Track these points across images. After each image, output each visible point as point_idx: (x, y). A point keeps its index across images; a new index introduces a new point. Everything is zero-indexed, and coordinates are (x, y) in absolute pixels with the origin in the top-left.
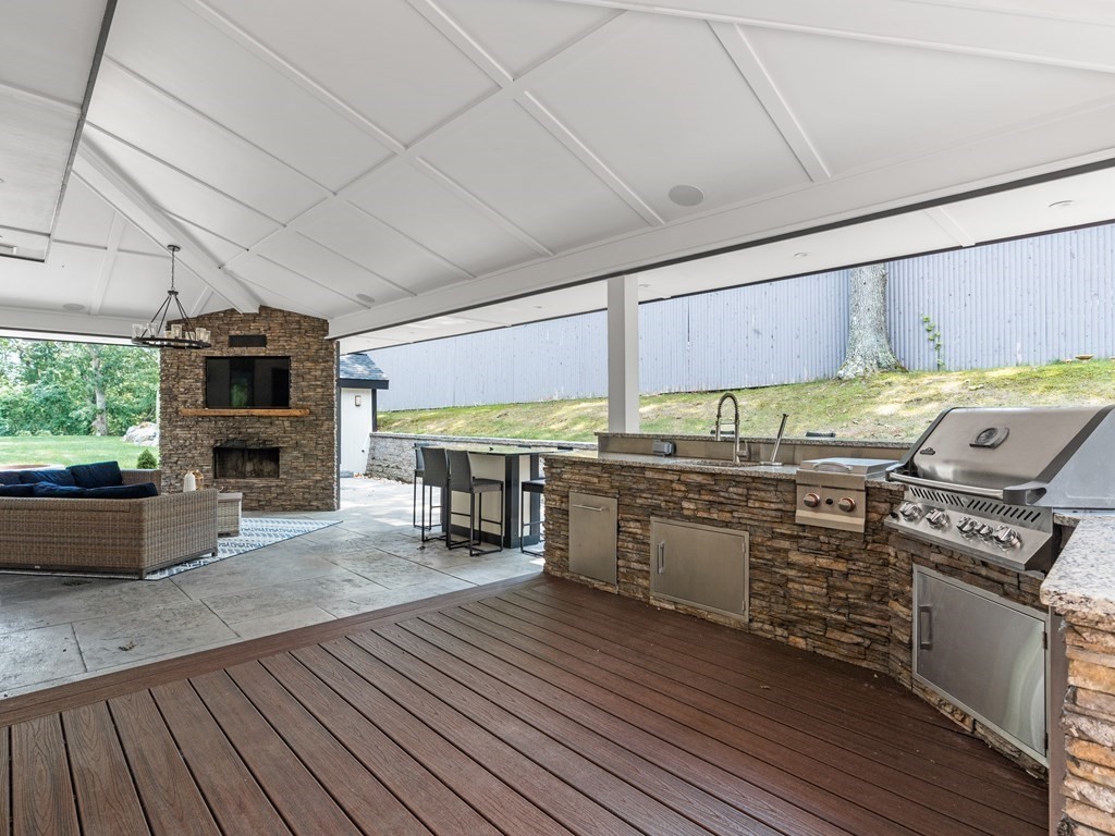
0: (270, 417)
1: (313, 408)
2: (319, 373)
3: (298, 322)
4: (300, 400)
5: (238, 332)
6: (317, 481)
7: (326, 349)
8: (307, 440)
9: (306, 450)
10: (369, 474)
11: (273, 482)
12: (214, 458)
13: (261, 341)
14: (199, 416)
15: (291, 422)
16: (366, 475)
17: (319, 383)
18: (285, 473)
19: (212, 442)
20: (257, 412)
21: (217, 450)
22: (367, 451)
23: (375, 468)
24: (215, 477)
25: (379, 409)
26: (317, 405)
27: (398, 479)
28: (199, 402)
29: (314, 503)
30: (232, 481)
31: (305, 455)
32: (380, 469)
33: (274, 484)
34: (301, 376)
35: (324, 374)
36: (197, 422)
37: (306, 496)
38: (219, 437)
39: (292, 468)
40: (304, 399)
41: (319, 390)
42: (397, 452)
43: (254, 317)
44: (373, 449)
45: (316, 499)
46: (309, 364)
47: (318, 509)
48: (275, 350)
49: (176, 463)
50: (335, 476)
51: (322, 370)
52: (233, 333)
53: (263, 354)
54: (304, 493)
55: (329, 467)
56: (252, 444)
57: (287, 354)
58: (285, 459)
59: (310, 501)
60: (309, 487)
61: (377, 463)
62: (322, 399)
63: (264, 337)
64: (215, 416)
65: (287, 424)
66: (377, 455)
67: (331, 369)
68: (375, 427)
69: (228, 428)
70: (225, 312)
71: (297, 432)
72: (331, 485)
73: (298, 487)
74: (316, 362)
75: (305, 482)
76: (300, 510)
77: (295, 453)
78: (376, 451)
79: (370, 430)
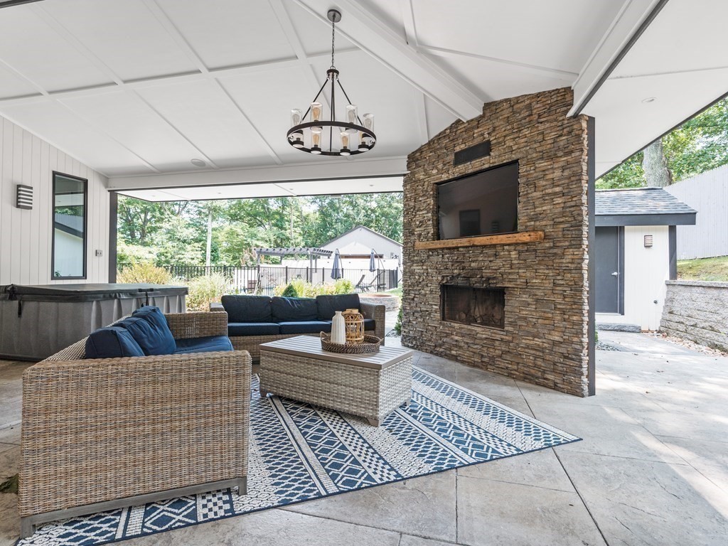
0: (494, 246)
1: (549, 229)
2: (558, 174)
3: (529, 107)
4: (531, 219)
5: (463, 146)
6: (554, 343)
7: (570, 133)
8: (541, 280)
9: (540, 293)
10: (664, 332)
11: (498, 334)
12: (442, 297)
13: (485, 148)
14: (430, 250)
15: (520, 253)
16: (659, 332)
17: (557, 189)
18: (511, 324)
19: (440, 278)
20: (479, 240)
21: (444, 288)
22: (662, 303)
23: (674, 325)
24: (443, 319)
25: (680, 255)
26: (556, 224)
27: (714, 346)
28: (430, 235)
29: (550, 377)
30: (456, 325)
31: (537, 300)
32: (681, 327)
33: (498, 337)
34: (533, 184)
35: (566, 173)
36: (428, 256)
37: (539, 362)
38: (446, 273)
39: (520, 318)
40: (535, 218)
41: (559, 200)
42: (711, 308)
43: (478, 121)
44: (670, 300)
45: (554, 371)
46: (543, 164)
47: (555, 387)
48: (499, 156)
49: (413, 299)
50: (585, 340)
51: (563, 169)
52: (458, 149)
53: (486, 166)
54: (536, 357)
55: (574, 324)
56: (475, 282)
57: (514, 157)
58: (512, 304)
59: (544, 372)
60: (542, 350)
61: (677, 319)
62: (563, 214)
63: (489, 142)
64: (442, 249)
65: (514, 254)
66: (676, 309)
67: (578, 162)
68: (674, 273)
69: (454, 262)
70: (451, 127)
71: (527, 267)
72: (577, 352)
73: (528, 347)
74: (552, 157)
75: (538, 341)
76: (530, 381)
77: (525, 297)
78: (675, 304)
79: (667, 277)
